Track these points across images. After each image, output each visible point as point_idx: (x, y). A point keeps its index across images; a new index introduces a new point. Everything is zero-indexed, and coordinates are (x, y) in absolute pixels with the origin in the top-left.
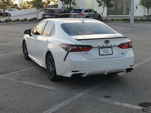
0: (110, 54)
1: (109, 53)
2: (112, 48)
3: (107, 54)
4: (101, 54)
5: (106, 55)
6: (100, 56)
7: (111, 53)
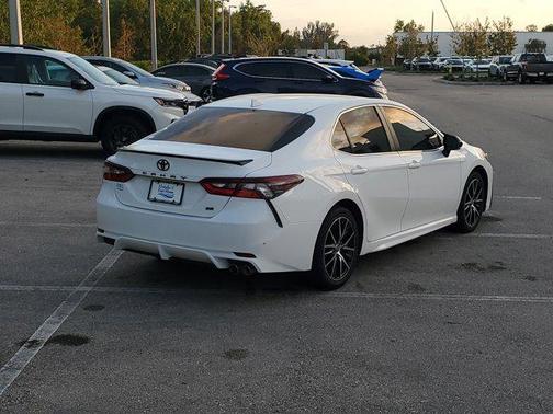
0: (173, 203)
1: (171, 200)
2: (184, 185)
3: (167, 199)
4: (152, 197)
5: (163, 202)
6: (149, 203)
7: (178, 201)
